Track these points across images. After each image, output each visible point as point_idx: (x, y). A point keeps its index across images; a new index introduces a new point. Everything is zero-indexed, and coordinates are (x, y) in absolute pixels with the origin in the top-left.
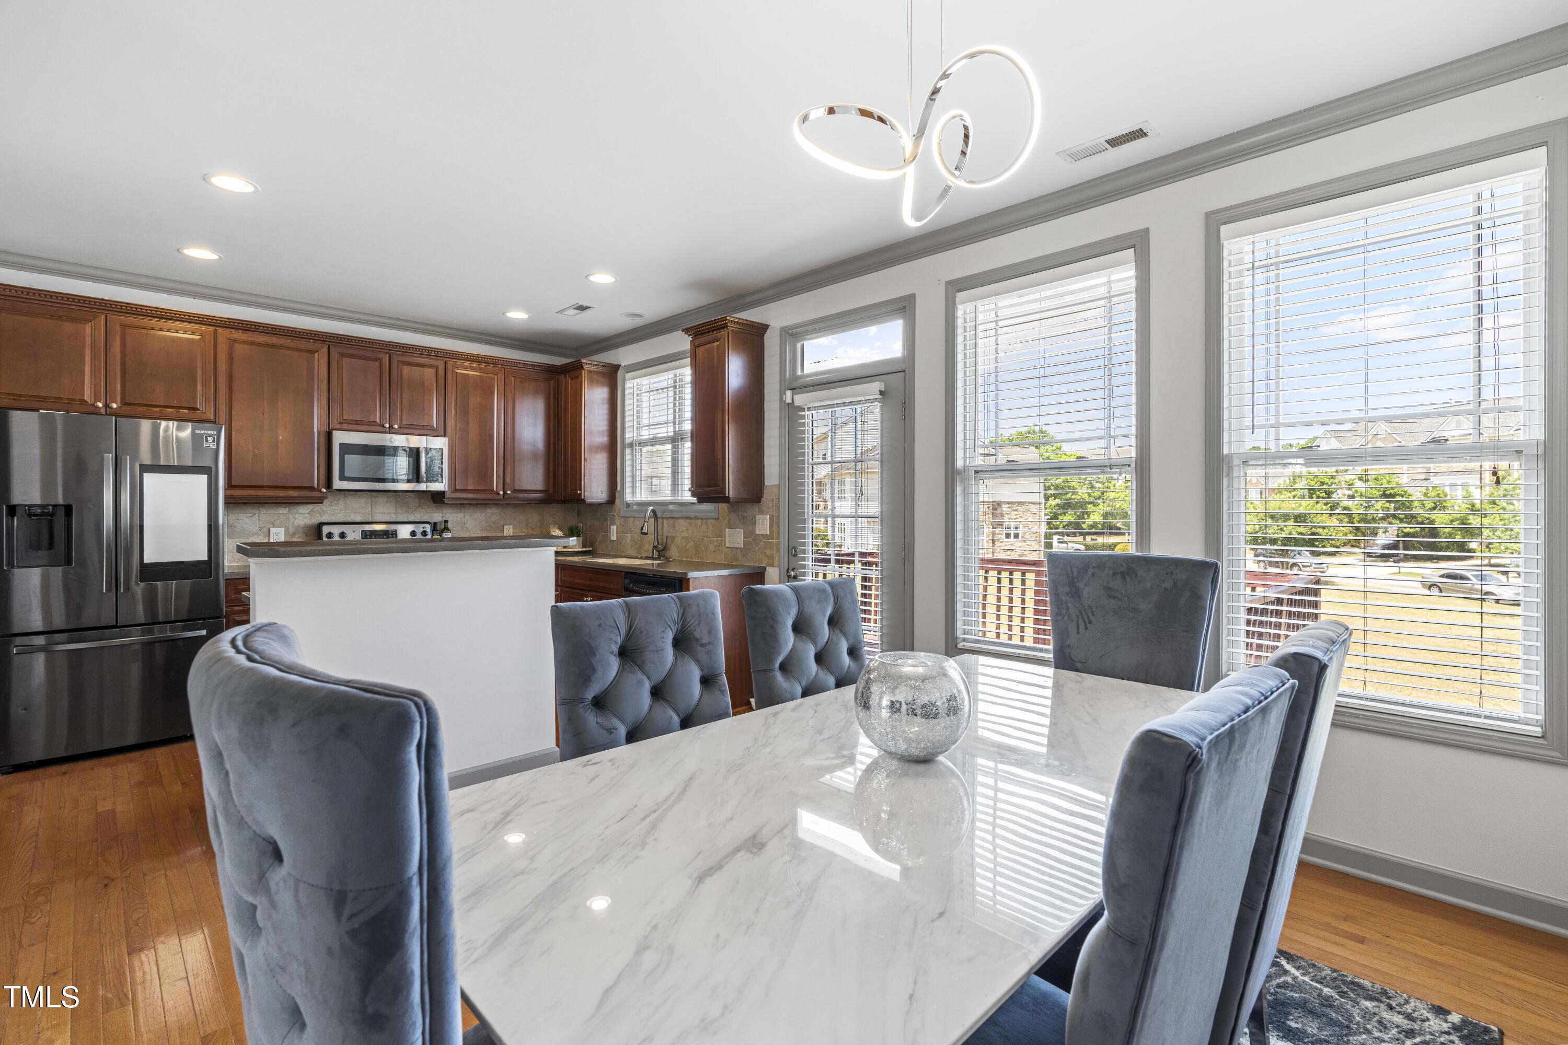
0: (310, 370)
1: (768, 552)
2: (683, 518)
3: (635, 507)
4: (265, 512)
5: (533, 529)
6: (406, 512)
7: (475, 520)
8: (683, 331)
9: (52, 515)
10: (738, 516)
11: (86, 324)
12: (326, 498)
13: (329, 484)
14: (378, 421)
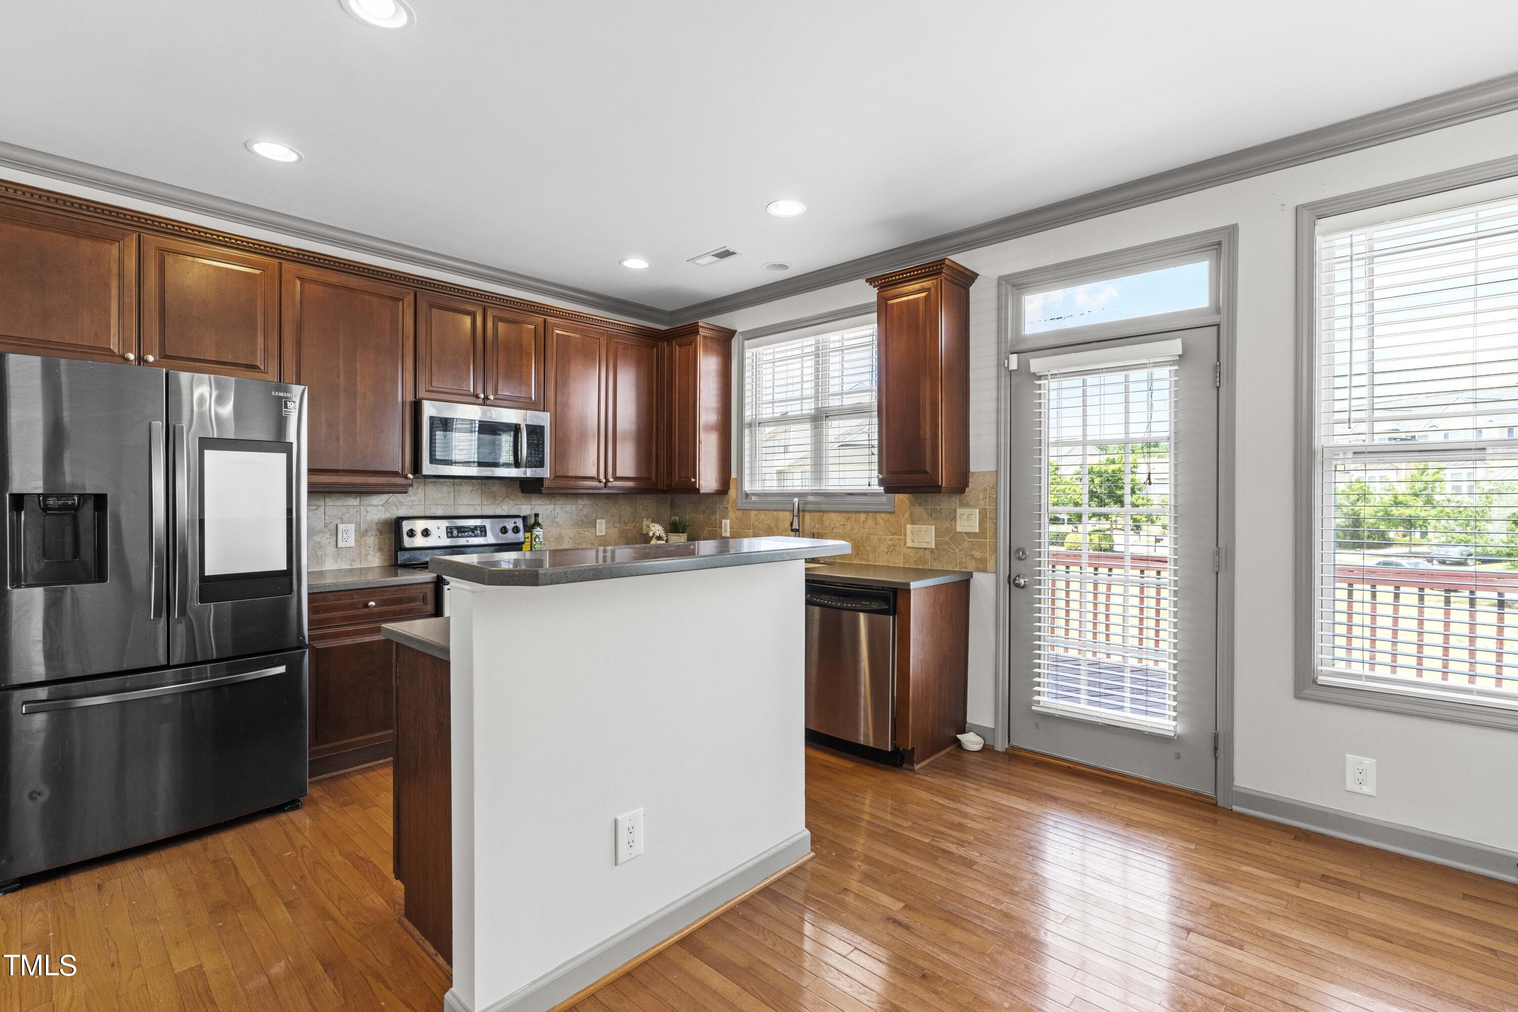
0: (394, 321)
1: (977, 554)
2: (835, 512)
3: (754, 498)
4: (332, 503)
5: (626, 524)
6: (493, 504)
7: (566, 512)
8: (867, 281)
9: (75, 509)
10: (926, 509)
11: (112, 244)
12: (411, 485)
13: (416, 467)
14: (472, 391)
